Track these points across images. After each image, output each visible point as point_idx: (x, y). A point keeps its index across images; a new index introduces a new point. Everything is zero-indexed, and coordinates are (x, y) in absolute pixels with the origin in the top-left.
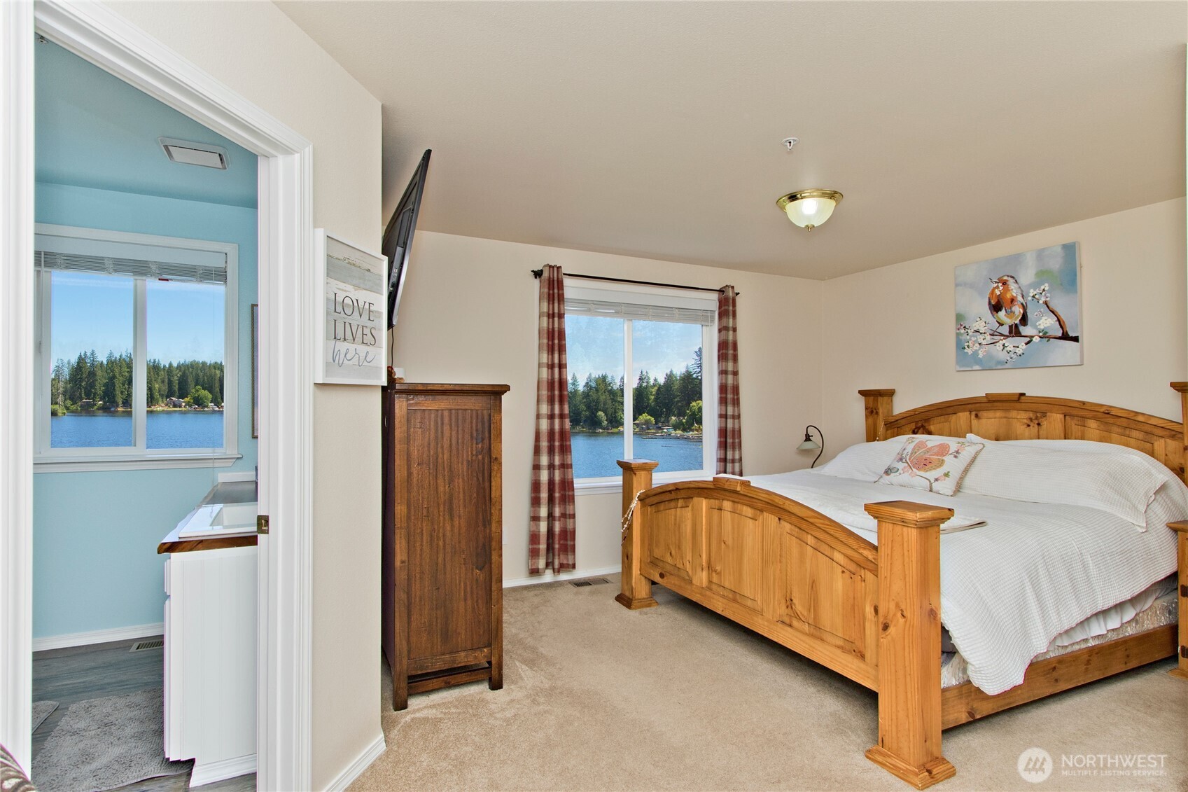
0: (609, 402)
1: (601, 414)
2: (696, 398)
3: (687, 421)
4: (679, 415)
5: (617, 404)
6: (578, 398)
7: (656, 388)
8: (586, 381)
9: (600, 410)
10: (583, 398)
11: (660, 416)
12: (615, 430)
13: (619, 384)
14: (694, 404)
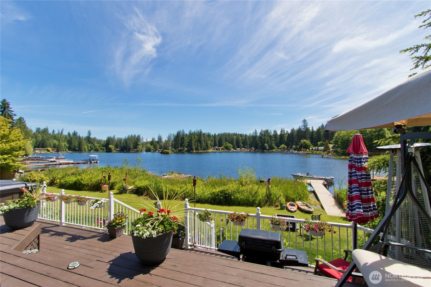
0: (269, 140)
1: (266, 144)
2: (303, 138)
3: (299, 148)
4: (296, 145)
5: (272, 141)
6: (257, 139)
7: (287, 135)
8: (260, 132)
9: (266, 143)
10: (259, 139)
11: (289, 145)
12: (272, 151)
13: (273, 133)
14: (302, 140)
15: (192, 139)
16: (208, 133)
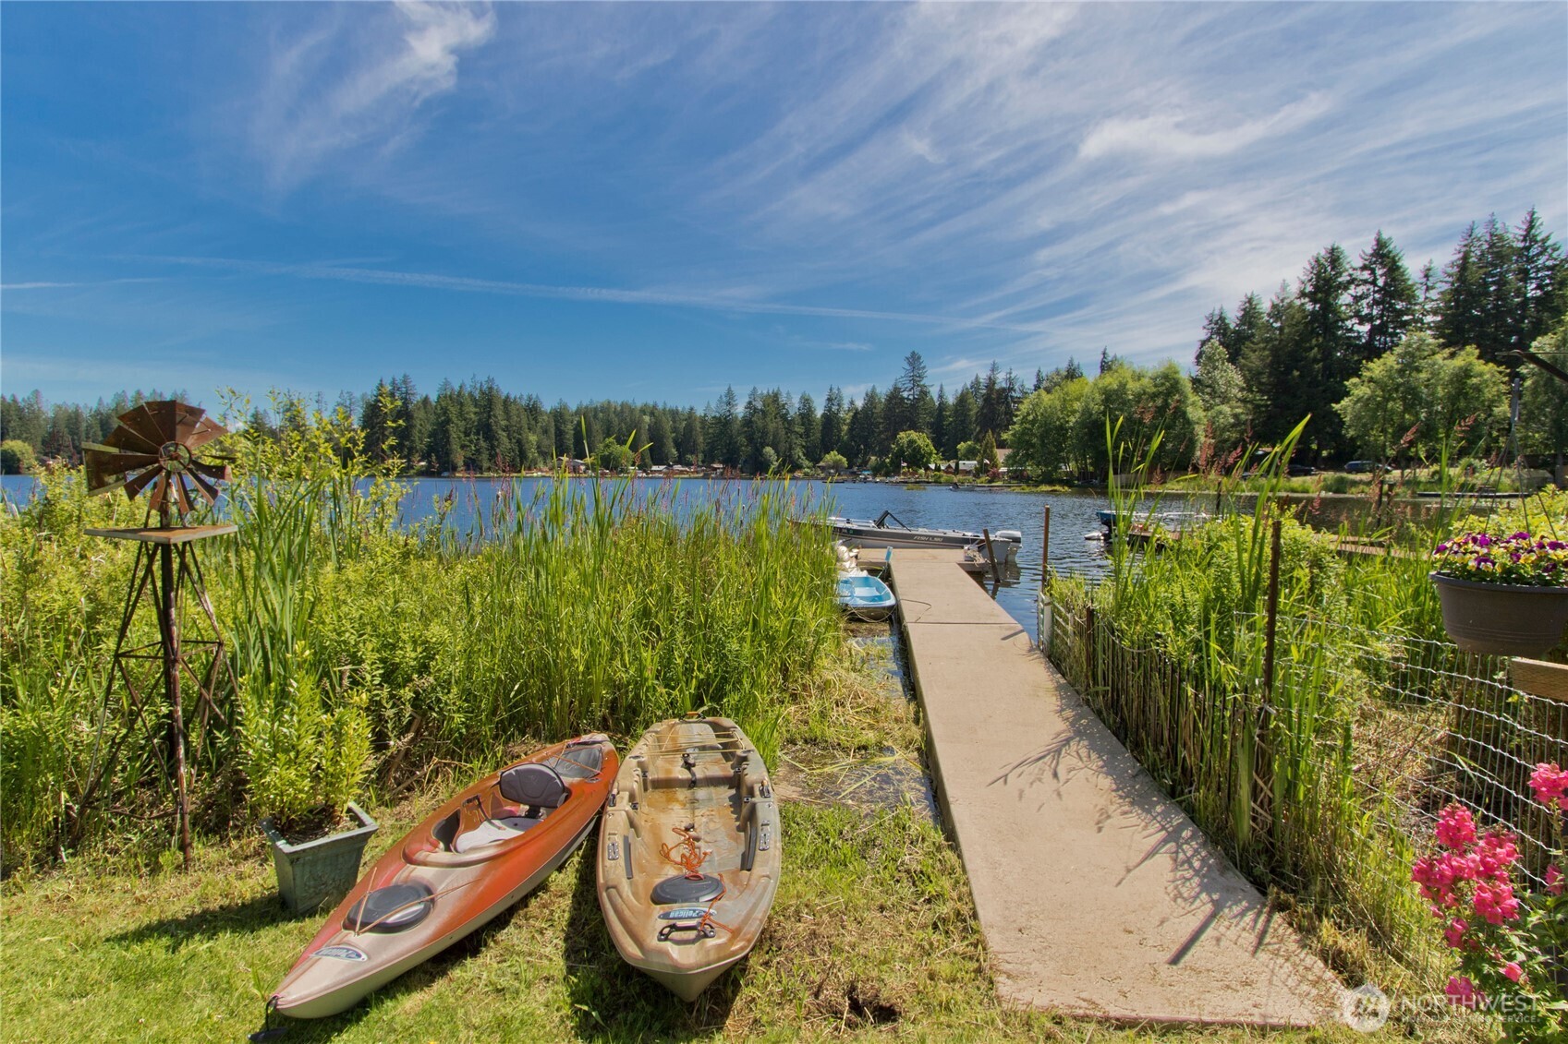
0: (782, 433)
1: (769, 450)
2: (905, 426)
3: (892, 462)
4: (880, 453)
5: (793, 437)
6: (736, 426)
7: (852, 414)
8: (747, 400)
9: (768, 445)
10: (743, 427)
11: (856, 456)
13: (797, 405)
14: (902, 434)
15: (448, 421)
16: (530, 399)
